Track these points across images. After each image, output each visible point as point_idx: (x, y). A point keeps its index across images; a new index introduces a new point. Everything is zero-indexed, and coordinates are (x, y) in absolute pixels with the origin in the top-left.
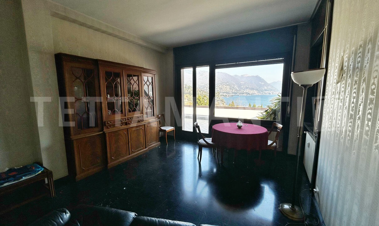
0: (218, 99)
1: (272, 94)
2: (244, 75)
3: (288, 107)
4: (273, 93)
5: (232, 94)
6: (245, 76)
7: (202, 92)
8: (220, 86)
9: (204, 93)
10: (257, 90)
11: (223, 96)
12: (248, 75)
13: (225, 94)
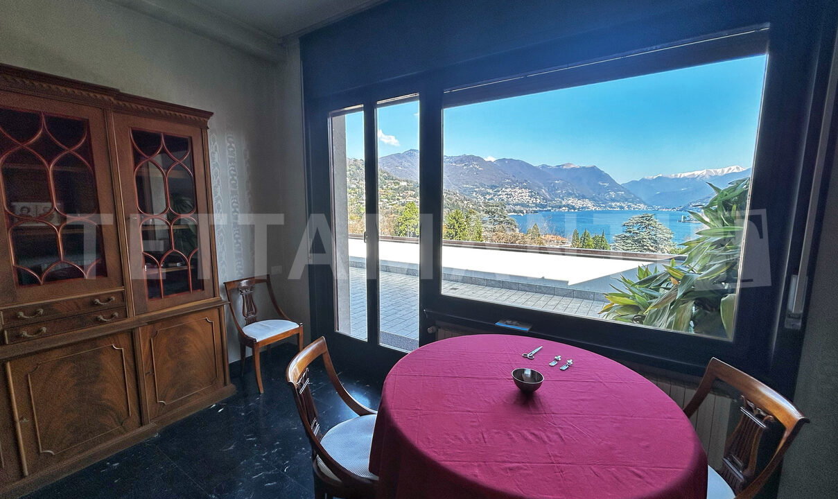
0: (502, 219)
1: (627, 209)
2: (563, 165)
3: (795, 281)
4: (629, 207)
5: (534, 209)
6: (564, 167)
7: (466, 202)
8: (508, 190)
9: (471, 206)
10: (592, 199)
11: (515, 211)
12: (572, 166)
13: (518, 208)
